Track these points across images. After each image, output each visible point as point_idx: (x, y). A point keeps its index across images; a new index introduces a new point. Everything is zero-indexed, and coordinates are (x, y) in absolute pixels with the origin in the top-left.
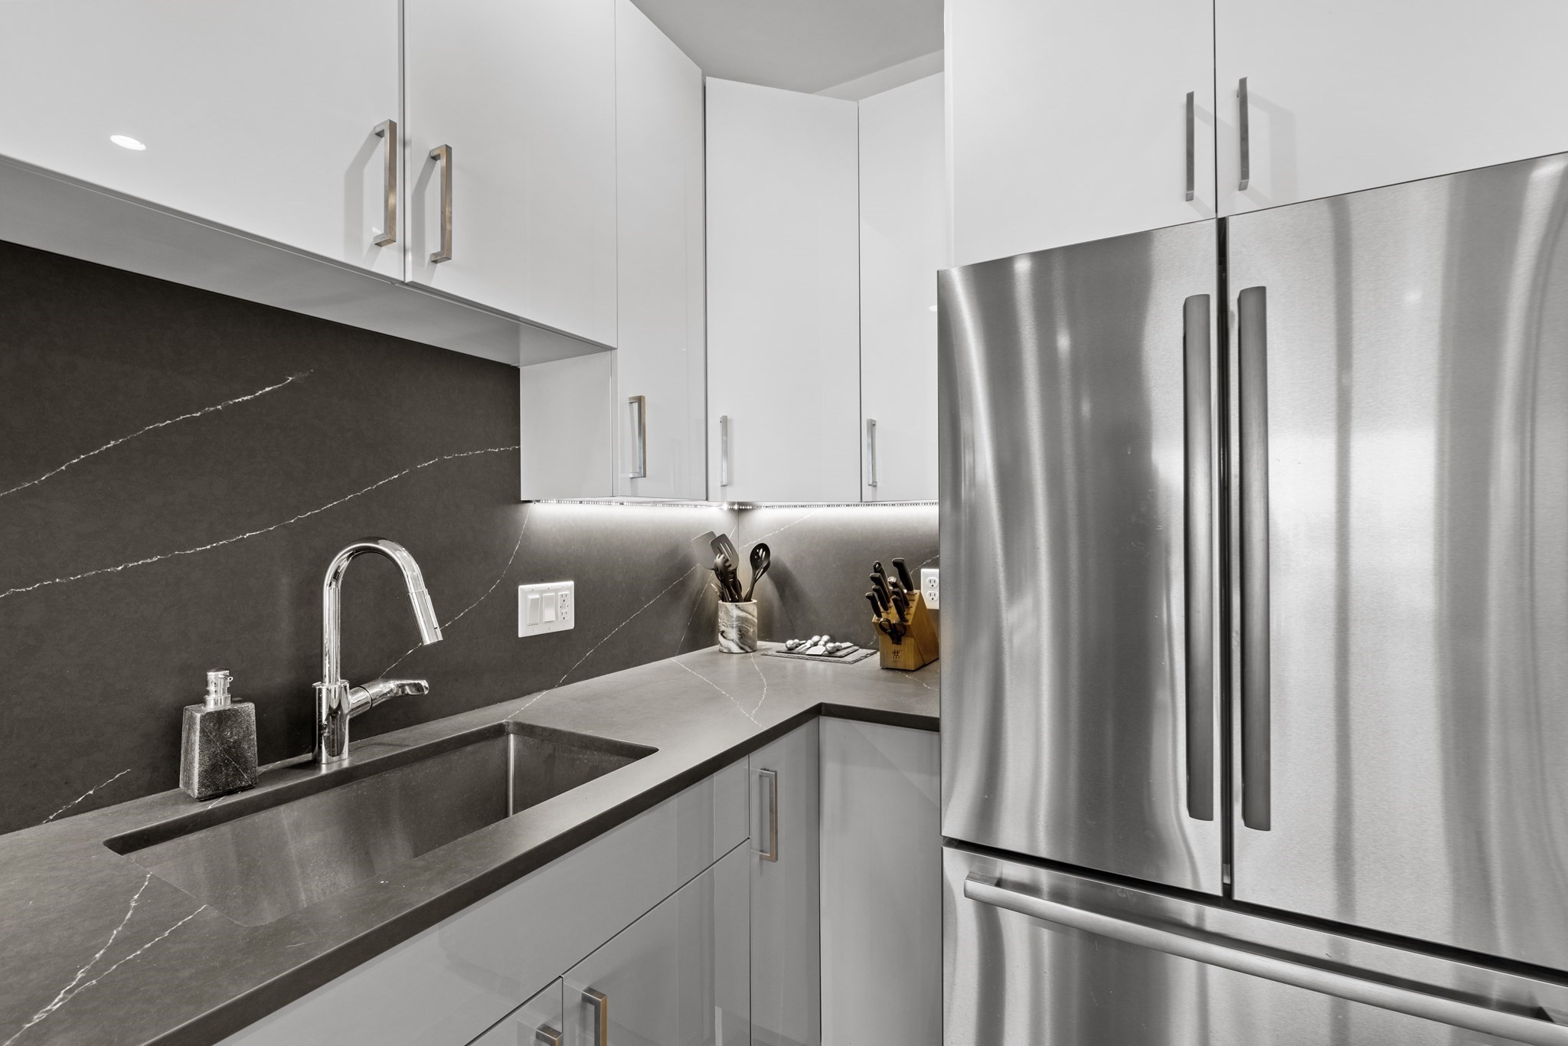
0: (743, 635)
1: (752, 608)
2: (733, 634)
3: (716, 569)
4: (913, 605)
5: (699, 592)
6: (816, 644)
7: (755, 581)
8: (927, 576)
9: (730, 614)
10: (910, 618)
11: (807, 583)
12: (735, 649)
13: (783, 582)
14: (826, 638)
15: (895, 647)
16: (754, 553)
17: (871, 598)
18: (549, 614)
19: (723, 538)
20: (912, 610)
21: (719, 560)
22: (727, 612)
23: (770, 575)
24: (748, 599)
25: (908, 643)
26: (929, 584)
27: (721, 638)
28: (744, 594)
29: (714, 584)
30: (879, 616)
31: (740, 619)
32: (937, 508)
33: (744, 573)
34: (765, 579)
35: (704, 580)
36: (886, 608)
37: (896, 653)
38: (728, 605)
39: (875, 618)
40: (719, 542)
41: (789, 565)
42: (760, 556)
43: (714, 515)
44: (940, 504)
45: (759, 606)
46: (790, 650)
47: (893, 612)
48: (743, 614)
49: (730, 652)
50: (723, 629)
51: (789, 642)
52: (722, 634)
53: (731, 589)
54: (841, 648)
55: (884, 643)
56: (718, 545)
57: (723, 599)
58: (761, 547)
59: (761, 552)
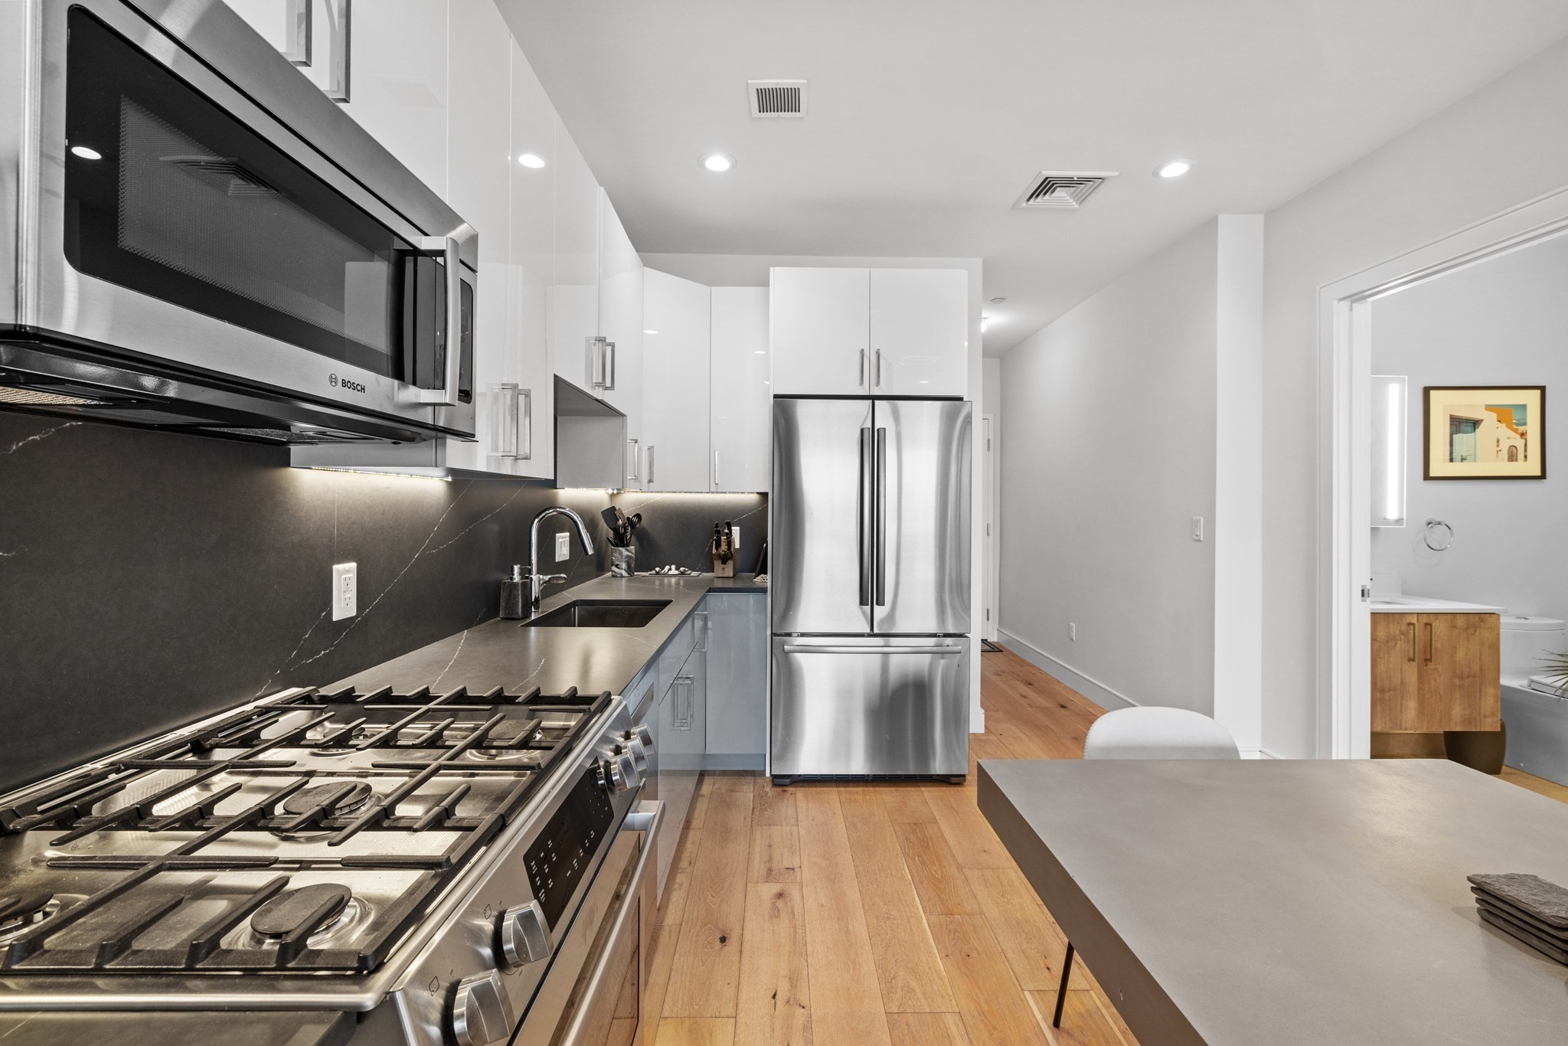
0: (629, 566)
1: (632, 548)
2: (624, 565)
3: (613, 528)
5: (600, 543)
6: (670, 569)
9: (621, 555)
10: (733, 550)
11: (658, 534)
12: (625, 573)
13: (644, 540)
14: (673, 567)
15: (724, 566)
17: (714, 540)
18: (563, 551)
19: (618, 509)
21: (612, 521)
22: (621, 553)
24: (629, 546)
25: (730, 563)
26: (735, 535)
27: (614, 568)
28: (627, 543)
30: (716, 550)
31: (628, 556)
33: (626, 529)
36: (721, 546)
37: (723, 569)
38: (620, 548)
39: (713, 552)
40: (617, 512)
41: (646, 527)
42: (632, 522)
43: (603, 497)
45: (637, 550)
46: (657, 573)
47: (724, 547)
48: (630, 554)
49: (622, 576)
50: (617, 563)
51: (657, 569)
52: (617, 566)
53: (620, 540)
54: (685, 571)
55: (718, 564)
56: (611, 514)
57: (616, 545)
58: (639, 516)
59: (635, 519)
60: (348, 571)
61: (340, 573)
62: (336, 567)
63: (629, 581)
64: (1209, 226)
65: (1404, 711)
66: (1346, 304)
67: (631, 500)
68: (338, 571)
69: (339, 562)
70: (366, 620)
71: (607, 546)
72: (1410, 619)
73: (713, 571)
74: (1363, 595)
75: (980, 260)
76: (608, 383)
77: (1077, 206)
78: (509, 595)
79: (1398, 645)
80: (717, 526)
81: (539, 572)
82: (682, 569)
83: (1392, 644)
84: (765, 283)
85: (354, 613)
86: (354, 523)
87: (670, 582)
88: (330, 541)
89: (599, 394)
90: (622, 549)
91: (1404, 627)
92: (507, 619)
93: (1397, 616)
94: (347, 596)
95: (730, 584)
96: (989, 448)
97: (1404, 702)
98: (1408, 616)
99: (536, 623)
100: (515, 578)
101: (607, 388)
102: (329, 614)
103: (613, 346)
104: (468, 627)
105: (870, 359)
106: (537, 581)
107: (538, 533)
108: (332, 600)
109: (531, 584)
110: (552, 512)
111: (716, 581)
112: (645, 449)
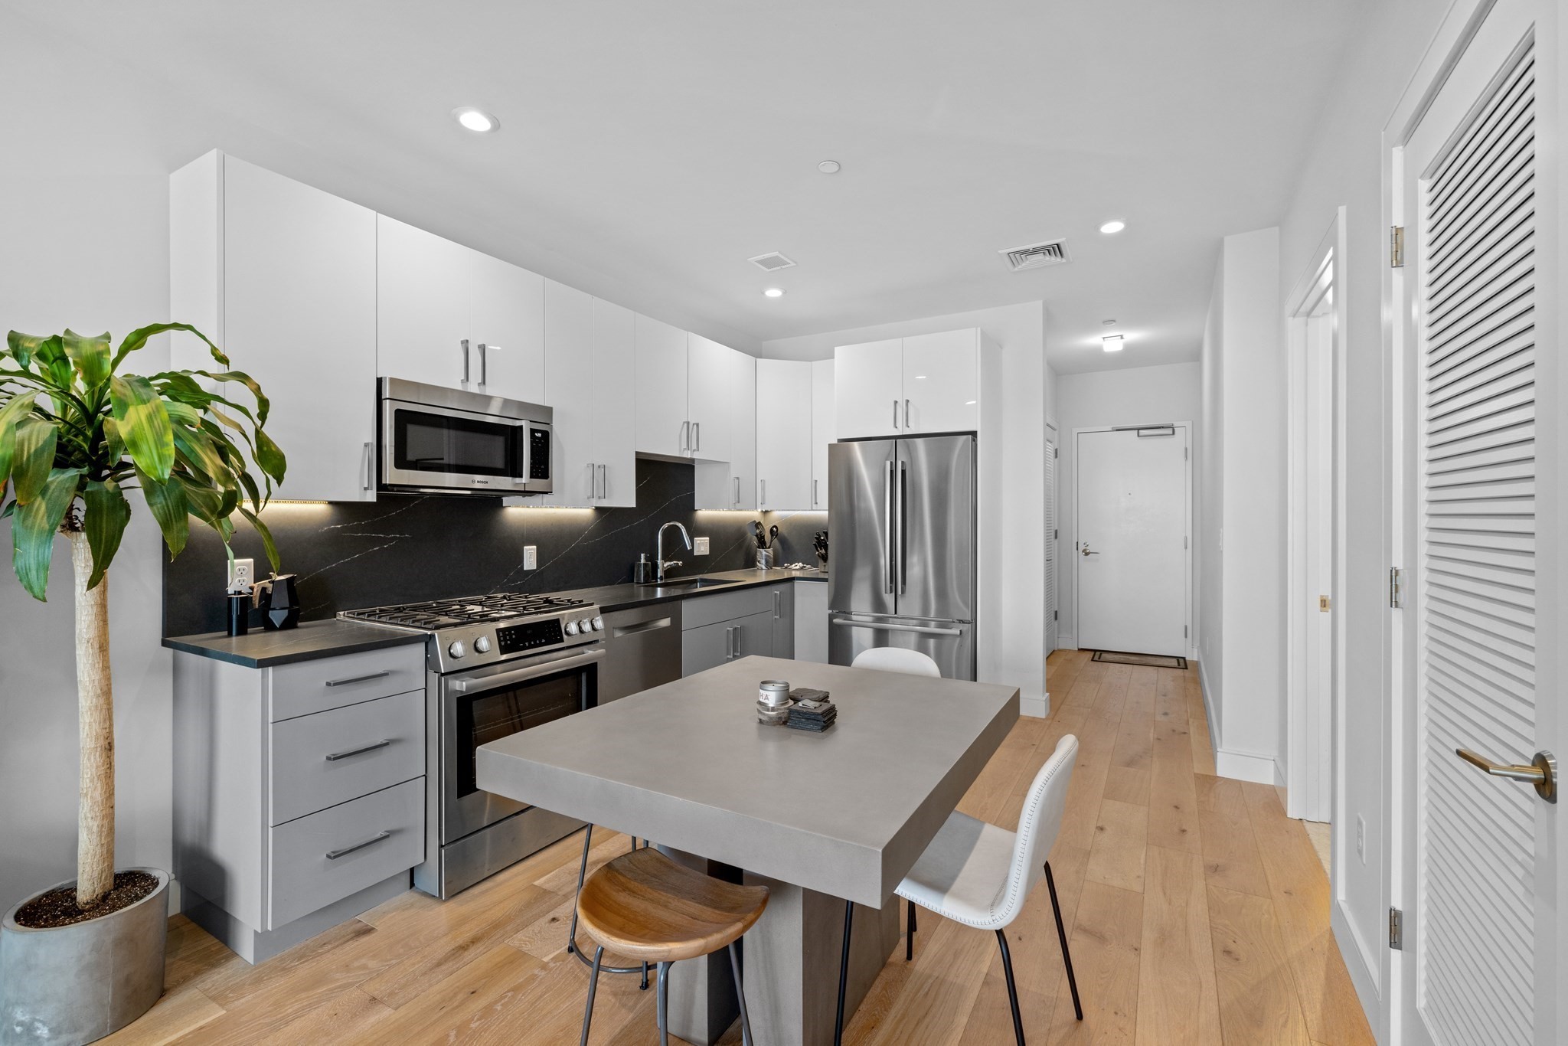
0: (767, 562)
1: (770, 550)
2: (763, 561)
3: (757, 536)
5: (749, 545)
6: (797, 565)
7: (772, 541)
9: (762, 555)
11: (793, 541)
12: (764, 567)
13: (784, 542)
15: (824, 564)
16: (772, 530)
18: (702, 549)
19: (759, 523)
21: (758, 531)
22: (761, 553)
23: (778, 539)
24: (769, 548)
27: (758, 564)
28: (768, 545)
29: (755, 542)
30: (818, 551)
31: (766, 555)
32: (827, 512)
33: (767, 537)
34: (776, 541)
35: (751, 538)
38: (761, 550)
39: (816, 553)
40: (758, 525)
41: (786, 535)
42: (774, 532)
43: (755, 514)
44: (829, 510)
45: (774, 551)
46: (786, 567)
48: (768, 554)
49: (762, 569)
50: (760, 559)
51: (786, 565)
52: (759, 561)
53: (762, 544)
54: (805, 566)
55: (821, 562)
56: (754, 525)
57: (759, 548)
58: (775, 526)
59: (774, 529)
60: (532, 549)
61: (527, 550)
62: (526, 548)
63: (766, 573)
66: (1301, 320)
67: (778, 515)
69: (527, 545)
70: (542, 572)
71: (754, 549)
76: (694, 447)
77: (1060, 261)
78: (638, 570)
80: (817, 535)
81: (665, 558)
82: (801, 565)
84: (833, 356)
85: (535, 568)
88: (522, 536)
89: (688, 454)
90: (763, 551)
92: (636, 583)
94: (531, 560)
96: (1186, 455)
99: (661, 586)
100: (643, 561)
101: (694, 450)
102: (523, 567)
103: (698, 425)
104: (610, 585)
105: (902, 407)
106: (662, 565)
107: (663, 535)
108: (523, 561)
109: (655, 567)
110: (671, 523)
111: (817, 574)
112: (759, 481)
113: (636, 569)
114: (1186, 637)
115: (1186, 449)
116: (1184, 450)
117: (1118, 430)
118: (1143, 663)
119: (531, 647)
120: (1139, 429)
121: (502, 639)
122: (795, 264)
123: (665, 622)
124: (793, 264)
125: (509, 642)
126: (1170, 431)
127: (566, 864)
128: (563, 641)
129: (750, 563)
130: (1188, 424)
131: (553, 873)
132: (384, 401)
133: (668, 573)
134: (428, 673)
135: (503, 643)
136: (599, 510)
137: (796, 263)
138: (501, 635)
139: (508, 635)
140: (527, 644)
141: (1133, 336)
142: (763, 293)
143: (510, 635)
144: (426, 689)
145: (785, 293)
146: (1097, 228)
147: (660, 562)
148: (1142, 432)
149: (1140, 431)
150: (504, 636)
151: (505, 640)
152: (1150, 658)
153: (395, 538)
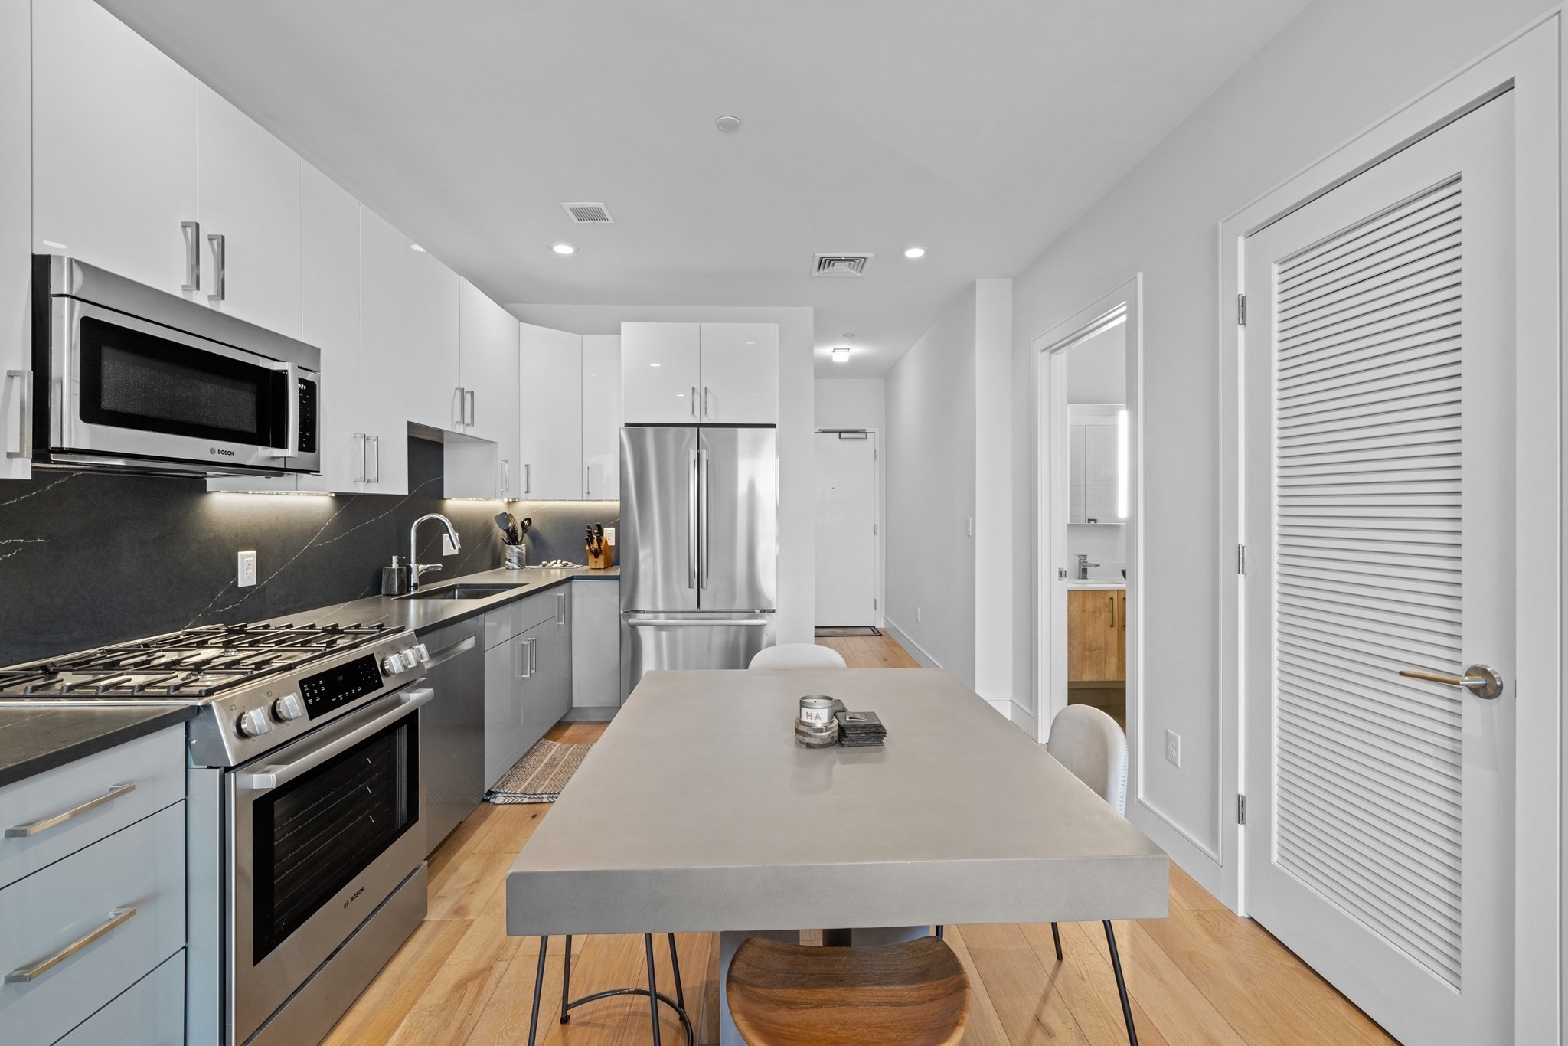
0: (520, 560)
1: (523, 546)
2: (515, 560)
3: (505, 530)
4: (604, 542)
5: (495, 542)
6: (556, 563)
7: (524, 536)
8: (606, 531)
9: (513, 552)
10: (602, 547)
11: (547, 535)
12: (516, 566)
13: (535, 538)
14: (559, 561)
15: (596, 560)
16: (522, 524)
17: (587, 539)
19: (506, 515)
20: (603, 544)
21: (505, 524)
22: (512, 550)
23: (528, 535)
24: (521, 544)
25: (602, 557)
26: (609, 534)
27: (507, 562)
28: (519, 541)
29: (504, 538)
30: (589, 546)
31: (518, 553)
33: (519, 531)
35: (499, 534)
36: (592, 544)
37: (596, 562)
38: (512, 546)
39: (587, 548)
41: (538, 528)
42: (526, 526)
43: (499, 505)
45: (526, 548)
46: (544, 566)
47: (595, 545)
48: (520, 551)
49: (513, 569)
50: (509, 558)
51: (544, 563)
52: (509, 560)
53: (512, 539)
54: (567, 564)
55: (591, 558)
56: (504, 518)
57: (509, 544)
58: (529, 520)
59: (526, 523)
60: (250, 556)
61: (244, 557)
62: (240, 553)
63: (519, 573)
64: (971, 288)
65: (1107, 665)
66: (1046, 354)
67: (525, 507)
68: (241, 555)
69: (243, 550)
70: (264, 588)
71: (503, 546)
72: (1111, 595)
73: (587, 565)
74: (1061, 576)
75: (812, 309)
76: (468, 420)
77: (859, 274)
78: (389, 578)
79: (1103, 615)
80: (589, 527)
81: (418, 561)
82: (564, 562)
83: (1098, 614)
84: (618, 332)
85: (255, 583)
86: (254, 526)
87: (556, 574)
88: (236, 536)
89: (460, 430)
90: (514, 547)
91: (1107, 601)
92: (387, 595)
93: (1102, 593)
94: (249, 572)
95: (602, 573)
96: (875, 457)
97: (1107, 659)
98: (1110, 592)
99: (415, 597)
100: (395, 565)
101: (467, 425)
102: (236, 583)
103: (472, 394)
104: (352, 600)
105: (700, 394)
106: (416, 569)
107: (418, 531)
108: (237, 574)
109: (409, 570)
110: (426, 517)
111: (587, 571)
112: (522, 466)
113: (384, 577)
114: (875, 608)
115: (875, 451)
116: (873, 452)
117: (823, 432)
118: (849, 634)
119: (346, 701)
120: (840, 432)
121: (308, 695)
122: (613, 222)
123: (468, 644)
124: (611, 221)
125: (318, 699)
126: (863, 435)
127: (413, 1004)
128: (381, 686)
129: (497, 562)
130: (877, 430)
131: (403, 1024)
132: (54, 299)
133: (425, 578)
134: (192, 772)
135: (310, 702)
136: (340, 498)
137: (615, 220)
138: (306, 689)
139: (315, 688)
140: (340, 697)
141: (857, 350)
142: (551, 248)
143: (318, 687)
144: (186, 800)
145: (576, 251)
146: (903, 251)
147: (413, 566)
148: (843, 435)
149: (842, 434)
150: (311, 690)
151: (313, 696)
152: (850, 629)
153: (15, 545)
